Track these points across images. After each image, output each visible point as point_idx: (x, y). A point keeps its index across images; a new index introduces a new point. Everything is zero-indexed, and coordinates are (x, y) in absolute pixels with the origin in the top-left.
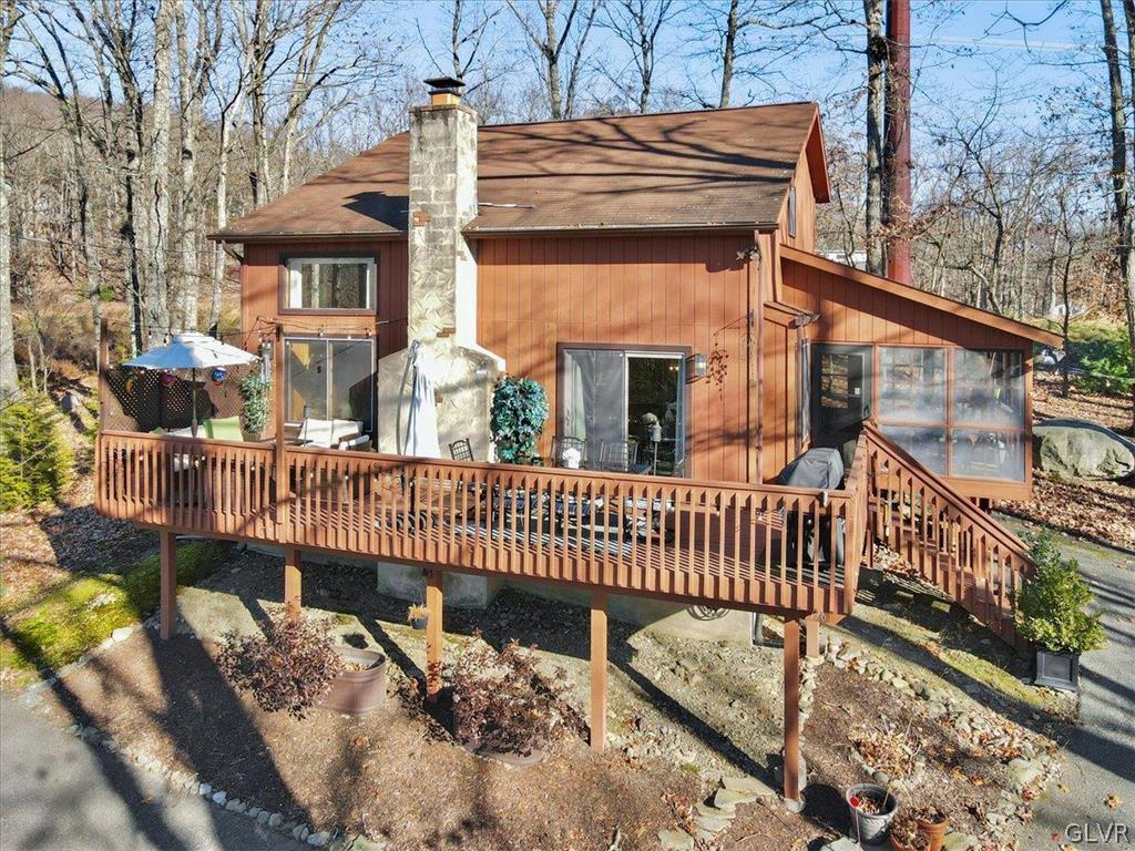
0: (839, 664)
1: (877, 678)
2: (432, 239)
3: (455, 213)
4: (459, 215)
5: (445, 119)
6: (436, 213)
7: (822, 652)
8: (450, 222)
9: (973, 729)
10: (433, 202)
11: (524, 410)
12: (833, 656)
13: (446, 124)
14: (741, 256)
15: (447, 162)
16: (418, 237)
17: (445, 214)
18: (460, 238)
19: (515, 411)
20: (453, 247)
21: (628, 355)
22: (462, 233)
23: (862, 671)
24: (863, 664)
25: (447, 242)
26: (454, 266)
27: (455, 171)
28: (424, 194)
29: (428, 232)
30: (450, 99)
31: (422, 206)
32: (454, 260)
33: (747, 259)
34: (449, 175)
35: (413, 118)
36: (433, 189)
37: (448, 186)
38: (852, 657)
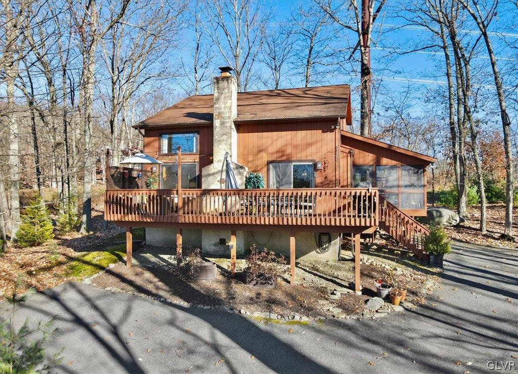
0: (367, 264)
1: (380, 266)
2: (222, 124)
3: (231, 114)
4: (232, 115)
5: (227, 81)
6: (224, 114)
7: (361, 260)
8: (229, 117)
9: (412, 276)
10: (223, 110)
11: (257, 183)
12: (365, 261)
13: (228, 83)
14: (333, 127)
15: (228, 96)
16: (217, 123)
17: (227, 115)
18: (233, 123)
19: (254, 183)
20: (231, 126)
21: (293, 164)
22: (234, 122)
23: (375, 265)
24: (375, 263)
25: (228, 125)
26: (231, 133)
27: (231, 99)
28: (219, 108)
29: (221, 121)
30: (228, 74)
31: (219, 112)
32: (231, 131)
33: (335, 128)
34: (229, 101)
35: (215, 81)
36: (223, 106)
37: (228, 105)
38: (371, 261)
